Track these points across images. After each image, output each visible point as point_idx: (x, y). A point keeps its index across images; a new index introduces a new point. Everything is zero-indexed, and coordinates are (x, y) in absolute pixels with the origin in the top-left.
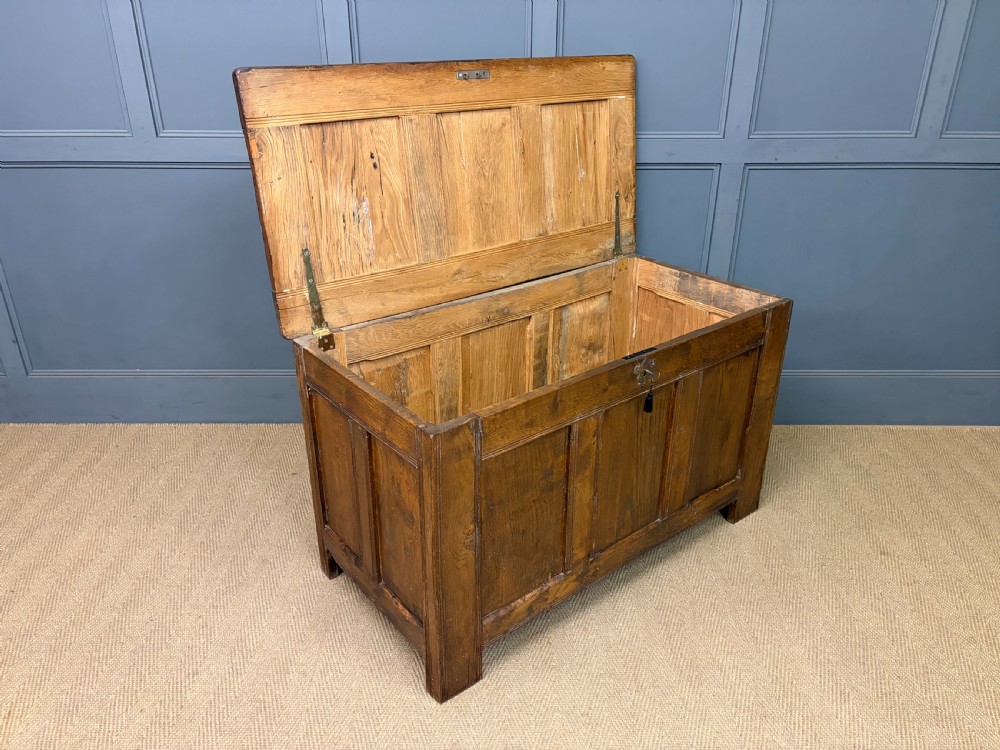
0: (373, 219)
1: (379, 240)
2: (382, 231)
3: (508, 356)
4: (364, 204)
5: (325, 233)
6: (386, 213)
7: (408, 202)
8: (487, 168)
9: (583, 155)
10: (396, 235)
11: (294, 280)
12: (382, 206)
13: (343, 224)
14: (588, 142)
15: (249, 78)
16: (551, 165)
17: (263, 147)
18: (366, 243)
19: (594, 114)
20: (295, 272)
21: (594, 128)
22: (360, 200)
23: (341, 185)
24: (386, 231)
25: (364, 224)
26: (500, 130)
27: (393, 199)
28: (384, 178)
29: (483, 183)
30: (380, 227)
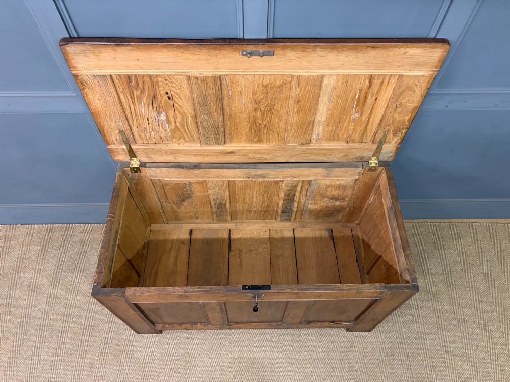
0: (169, 122)
1: (173, 131)
2: (175, 128)
3: (265, 192)
4: (162, 115)
5: (135, 124)
6: (178, 121)
7: (195, 117)
8: (264, 106)
9: (360, 105)
10: (185, 131)
11: (116, 142)
12: (175, 116)
13: (147, 122)
14: (369, 98)
15: (68, 49)
16: (325, 110)
17: (85, 84)
18: (163, 132)
19: (382, 83)
20: (116, 139)
21: (379, 91)
22: (159, 113)
23: (145, 105)
24: (178, 128)
25: (162, 123)
26: (280, 86)
27: (183, 115)
28: (176, 105)
29: (258, 114)
30: (173, 126)
